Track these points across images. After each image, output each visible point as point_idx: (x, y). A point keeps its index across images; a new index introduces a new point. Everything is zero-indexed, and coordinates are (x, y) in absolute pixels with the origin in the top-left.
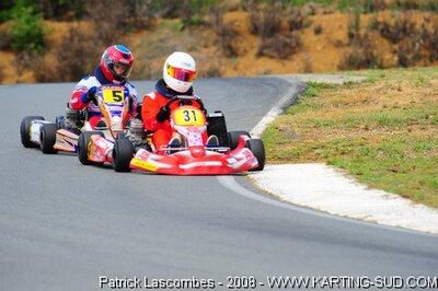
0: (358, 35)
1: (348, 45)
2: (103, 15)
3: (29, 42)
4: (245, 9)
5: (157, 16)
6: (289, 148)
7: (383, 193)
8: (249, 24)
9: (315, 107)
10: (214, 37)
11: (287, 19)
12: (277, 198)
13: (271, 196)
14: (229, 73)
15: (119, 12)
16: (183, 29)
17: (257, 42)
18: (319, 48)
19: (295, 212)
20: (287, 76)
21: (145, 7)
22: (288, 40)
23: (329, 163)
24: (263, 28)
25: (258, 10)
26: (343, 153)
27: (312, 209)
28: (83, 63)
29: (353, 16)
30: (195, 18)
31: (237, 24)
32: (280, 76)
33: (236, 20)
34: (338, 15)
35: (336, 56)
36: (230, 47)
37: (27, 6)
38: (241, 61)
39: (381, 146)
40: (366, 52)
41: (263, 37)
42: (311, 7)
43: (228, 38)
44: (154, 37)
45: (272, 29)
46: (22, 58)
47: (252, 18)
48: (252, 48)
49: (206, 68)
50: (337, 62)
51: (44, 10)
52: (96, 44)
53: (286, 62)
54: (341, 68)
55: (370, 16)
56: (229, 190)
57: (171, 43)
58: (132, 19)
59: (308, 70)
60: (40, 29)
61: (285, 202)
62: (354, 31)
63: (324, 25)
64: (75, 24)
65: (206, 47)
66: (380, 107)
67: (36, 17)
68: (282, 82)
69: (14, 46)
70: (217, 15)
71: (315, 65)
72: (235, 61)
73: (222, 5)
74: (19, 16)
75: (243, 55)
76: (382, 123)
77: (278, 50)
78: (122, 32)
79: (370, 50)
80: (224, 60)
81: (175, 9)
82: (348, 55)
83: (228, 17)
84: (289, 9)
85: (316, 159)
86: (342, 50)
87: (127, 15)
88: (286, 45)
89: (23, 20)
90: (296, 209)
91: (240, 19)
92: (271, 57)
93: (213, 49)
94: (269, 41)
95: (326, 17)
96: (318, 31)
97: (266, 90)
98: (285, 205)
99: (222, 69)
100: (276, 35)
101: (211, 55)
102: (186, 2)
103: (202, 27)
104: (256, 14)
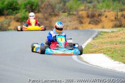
0: (118, 18)
1: (115, 21)
2: (45, 12)
3: (24, 19)
4: (85, 10)
5: (60, 12)
6: (93, 49)
7: (118, 62)
8: (87, 15)
9: (102, 38)
10: (76, 18)
11: (97, 13)
12: (89, 63)
13: (87, 63)
14: (81, 28)
15: (50, 11)
16: (68, 16)
17: (89, 20)
18: (106, 22)
20: (95, 29)
21: (57, 10)
22: (98, 19)
23: (104, 54)
24: (90, 16)
26: (109, 51)
27: (98, 66)
29: (116, 13)
30: (71, 13)
31: (83, 14)
32: (93, 29)
34: (112, 12)
35: (111, 24)
36: (81, 21)
37: (24, 9)
38: (84, 25)
39: (120, 49)
40: (120, 23)
41: (90, 18)
42: (104, 10)
43: (80, 18)
44: (60, 18)
45: (93, 16)
47: (87, 13)
48: (87, 21)
49: (74, 27)
50: (111, 26)
51: (29, 10)
52: (43, 20)
53: (97, 25)
54: (113, 27)
55: (121, 13)
56: (75, 61)
57: (64, 20)
58: (53, 13)
59: (103, 28)
60: (27, 16)
61: (91, 64)
62: (116, 17)
63: (108, 15)
64: (37, 14)
65: (74, 21)
66: (121, 38)
67: (26, 12)
68: (93, 31)
69: (20, 20)
70: (77, 12)
71: (105, 26)
72: (82, 25)
73: (79, 9)
74: (22, 12)
75: (85, 23)
76: (120, 43)
77: (95, 22)
78: (50, 16)
79: (121, 22)
80: (79, 25)
81: (65, 10)
82: (115, 24)
83: (81, 13)
84: (98, 11)
85: (101, 53)
86: (113, 22)
87: (52, 11)
88: (97, 21)
89: (23, 13)
90: (94, 66)
91: (84, 13)
92: (93, 24)
93: (76, 22)
94: (92, 19)
95: (109, 13)
96: (106, 17)
97: (89, 33)
98: (91, 65)
99: (79, 27)
100: (94, 18)
101: (75, 23)
102: (69, 8)
103: (73, 15)
104: (88, 12)
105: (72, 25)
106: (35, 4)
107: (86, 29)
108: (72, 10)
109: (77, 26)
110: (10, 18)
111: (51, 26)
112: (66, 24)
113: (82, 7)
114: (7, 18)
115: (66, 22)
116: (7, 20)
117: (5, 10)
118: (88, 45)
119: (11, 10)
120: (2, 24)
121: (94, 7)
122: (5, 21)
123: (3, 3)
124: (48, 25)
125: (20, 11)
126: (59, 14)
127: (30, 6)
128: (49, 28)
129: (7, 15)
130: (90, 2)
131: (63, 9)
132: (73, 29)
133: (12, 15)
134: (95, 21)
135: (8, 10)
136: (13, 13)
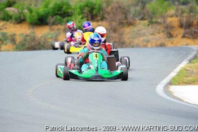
2: (113, 19)
4: (177, 16)
5: (137, 19)
6: (190, 78)
8: (179, 23)
10: (163, 29)
11: (196, 20)
12: (182, 101)
13: (180, 99)
14: (169, 45)
15: (120, 17)
16: (148, 25)
17: (182, 31)
19: (190, 107)
20: (193, 46)
21: (131, 15)
24: (185, 25)
25: (183, 17)
30: (154, 20)
31: (173, 23)
33: (173, 21)
36: (170, 34)
37: (79, 15)
38: (175, 40)
41: (185, 29)
43: (169, 29)
44: (135, 29)
45: (189, 25)
47: (180, 20)
48: (180, 34)
49: (159, 43)
51: (87, 17)
53: (195, 40)
56: (160, 96)
57: (142, 32)
58: (126, 21)
61: (186, 102)
64: (100, 23)
65: (159, 33)
67: (83, 20)
70: (164, 19)
73: (166, 14)
74: (76, 19)
75: (175, 37)
77: (192, 35)
78: (121, 26)
80: (167, 39)
81: (144, 15)
83: (169, 20)
84: (197, 16)
87: (124, 19)
89: (77, 21)
91: (174, 21)
92: (189, 38)
93: (162, 34)
94: (188, 30)
98: (186, 104)
99: (166, 43)
100: (191, 28)
101: (161, 37)
102: (150, 13)
103: (157, 24)
104: (182, 18)
105: (156, 39)
106: (97, 7)
107: (178, 46)
108: (155, 15)
109: (163, 41)
110: (58, 29)
111: (121, 41)
112: (145, 38)
113: (172, 11)
114: (53, 30)
115: (145, 35)
116: (53, 32)
117: (50, 17)
118: (181, 71)
119: (58, 17)
120: (45, 39)
121: (191, 11)
122: (49, 34)
123: (46, 6)
124: (117, 40)
125: (73, 18)
126: (135, 22)
127: (89, 9)
128: (119, 45)
129: (53, 24)
130: (184, 4)
131: (140, 15)
132: (158, 46)
133: (61, 25)
134: (193, 32)
135: (55, 17)
136: (63, 22)
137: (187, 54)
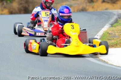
6: (113, 41)
12: (107, 63)
13: (104, 62)
14: (91, 10)
20: (113, 10)
28: (29, 6)
32: (110, 11)
38: (95, 5)
46: (3, 4)
49: (81, 7)
53: (114, 5)
61: (110, 64)
68: (111, 13)
72: (93, 4)
75: (96, 2)
80: (88, 4)
90: (115, 67)
92: (108, 3)
97: (104, 17)
98: (110, 66)
99: (87, 8)
105: (78, 4)
107: (99, 10)
109: (85, 5)
118: (104, 35)
132: (80, 11)
137: (109, 18)
